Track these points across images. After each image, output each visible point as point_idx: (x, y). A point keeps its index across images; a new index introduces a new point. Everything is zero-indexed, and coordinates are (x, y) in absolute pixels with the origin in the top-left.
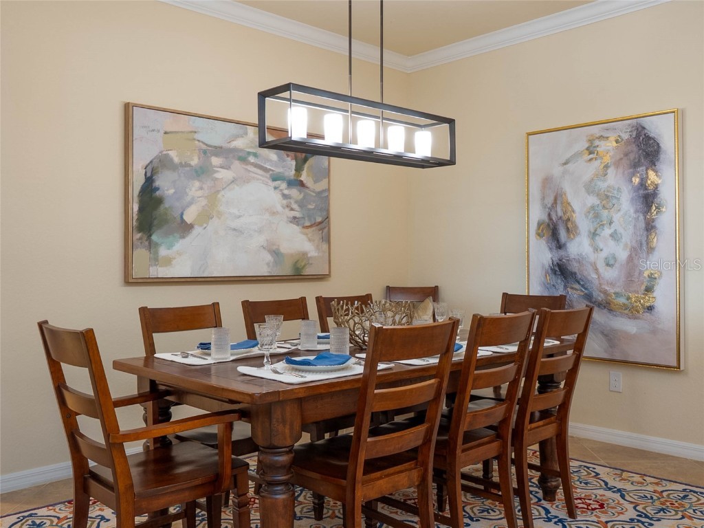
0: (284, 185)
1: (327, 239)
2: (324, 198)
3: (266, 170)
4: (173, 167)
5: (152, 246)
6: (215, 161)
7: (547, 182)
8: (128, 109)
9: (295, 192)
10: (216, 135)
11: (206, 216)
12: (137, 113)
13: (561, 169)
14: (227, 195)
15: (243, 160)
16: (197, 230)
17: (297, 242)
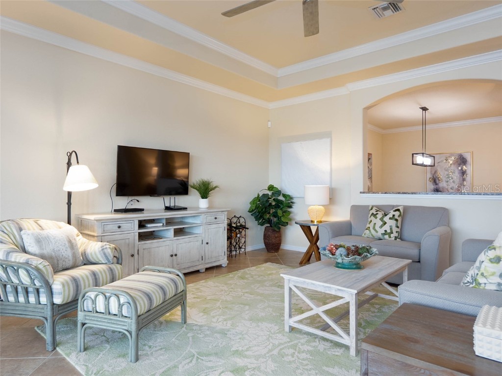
2: (371, 170)
13: (437, 164)
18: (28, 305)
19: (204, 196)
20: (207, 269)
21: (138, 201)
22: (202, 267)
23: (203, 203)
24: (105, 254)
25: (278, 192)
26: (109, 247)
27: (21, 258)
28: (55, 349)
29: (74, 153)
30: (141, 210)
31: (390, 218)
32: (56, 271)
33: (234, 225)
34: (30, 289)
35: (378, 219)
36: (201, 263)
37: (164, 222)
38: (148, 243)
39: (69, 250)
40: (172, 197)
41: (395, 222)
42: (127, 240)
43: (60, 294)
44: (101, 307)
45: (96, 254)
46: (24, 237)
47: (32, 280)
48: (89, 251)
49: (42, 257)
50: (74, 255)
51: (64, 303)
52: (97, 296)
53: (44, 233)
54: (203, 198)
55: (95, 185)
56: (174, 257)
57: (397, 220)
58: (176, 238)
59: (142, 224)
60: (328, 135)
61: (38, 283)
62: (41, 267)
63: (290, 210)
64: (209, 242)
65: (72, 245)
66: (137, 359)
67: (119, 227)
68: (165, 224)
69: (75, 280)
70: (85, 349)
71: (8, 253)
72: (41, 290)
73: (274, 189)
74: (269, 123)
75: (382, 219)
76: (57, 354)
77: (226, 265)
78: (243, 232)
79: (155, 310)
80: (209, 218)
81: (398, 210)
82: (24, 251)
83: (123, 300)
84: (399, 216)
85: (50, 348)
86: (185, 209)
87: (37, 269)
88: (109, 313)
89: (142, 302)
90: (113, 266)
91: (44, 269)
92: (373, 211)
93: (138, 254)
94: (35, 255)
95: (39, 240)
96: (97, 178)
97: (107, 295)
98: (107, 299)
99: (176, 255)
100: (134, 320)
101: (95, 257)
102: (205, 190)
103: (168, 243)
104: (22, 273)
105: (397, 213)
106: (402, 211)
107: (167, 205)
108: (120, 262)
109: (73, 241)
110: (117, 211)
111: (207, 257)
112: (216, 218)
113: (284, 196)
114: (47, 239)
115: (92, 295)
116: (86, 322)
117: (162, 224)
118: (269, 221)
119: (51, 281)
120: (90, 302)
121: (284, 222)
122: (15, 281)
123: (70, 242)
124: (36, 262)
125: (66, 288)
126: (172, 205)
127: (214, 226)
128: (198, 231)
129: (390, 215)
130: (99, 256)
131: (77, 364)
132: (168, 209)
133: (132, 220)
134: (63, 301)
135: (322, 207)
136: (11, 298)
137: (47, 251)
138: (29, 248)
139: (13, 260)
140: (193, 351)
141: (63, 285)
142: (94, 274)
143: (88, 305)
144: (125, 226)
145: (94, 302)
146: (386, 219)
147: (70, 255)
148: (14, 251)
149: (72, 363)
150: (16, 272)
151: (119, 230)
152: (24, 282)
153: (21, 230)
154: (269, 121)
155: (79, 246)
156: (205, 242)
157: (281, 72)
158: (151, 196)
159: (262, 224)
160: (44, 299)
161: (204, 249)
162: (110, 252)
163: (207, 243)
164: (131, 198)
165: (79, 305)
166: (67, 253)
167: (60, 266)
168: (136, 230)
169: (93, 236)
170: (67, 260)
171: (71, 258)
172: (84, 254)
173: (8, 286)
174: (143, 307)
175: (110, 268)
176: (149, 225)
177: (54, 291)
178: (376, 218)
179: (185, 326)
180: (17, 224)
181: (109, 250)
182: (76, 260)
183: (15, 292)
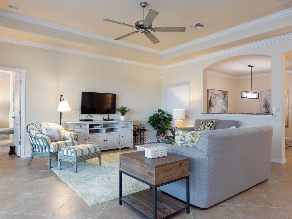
0: (223, 99)
1: (227, 107)
2: (227, 101)
3: (221, 97)
4: (212, 97)
5: (210, 109)
6: (216, 96)
7: (265, 99)
8: (208, 90)
9: (224, 100)
10: (216, 92)
11: (215, 104)
12: (209, 90)
13: (267, 97)
14: (217, 101)
15: (219, 96)
16: (214, 106)
17: (224, 108)
18: (42, 153)
19: (123, 114)
20: (122, 149)
21: (91, 116)
22: (120, 147)
23: (122, 118)
24: (71, 136)
25: (163, 113)
26: (73, 134)
27: (40, 135)
28: (51, 169)
29: (62, 96)
30: (92, 120)
31: (208, 126)
32: (52, 141)
33: (140, 129)
34: (43, 147)
35: (203, 126)
36: (119, 145)
37: (102, 126)
38: (93, 135)
39: (58, 134)
40: (107, 115)
41: (210, 128)
42: (84, 133)
43: (52, 148)
44: (65, 154)
45: (68, 136)
46: (42, 128)
47: (44, 143)
48: (65, 135)
49: (48, 136)
50: (60, 136)
51: (54, 152)
52: (64, 149)
53: (49, 127)
54: (122, 115)
55: (70, 109)
56: (106, 142)
57: (211, 127)
58: (106, 133)
59: (91, 126)
60: (188, 83)
61: (45, 145)
62: (46, 138)
63: (170, 122)
64: (123, 136)
65: (59, 132)
66: (77, 172)
67: (81, 127)
68: (102, 127)
69: (58, 145)
70: (60, 169)
71: (36, 134)
72: (47, 147)
73: (161, 111)
74: (162, 77)
75: (204, 126)
76: (52, 170)
77: (132, 147)
78: (145, 133)
79: (85, 156)
80: (123, 124)
81: (212, 122)
82: (42, 133)
83: (72, 151)
84: (212, 125)
85: (49, 168)
86: (113, 120)
87: (45, 140)
88: (68, 156)
89: (79, 152)
90: (74, 141)
91: (47, 140)
92: (201, 122)
93: (89, 139)
94: (45, 135)
95: (47, 130)
96: (71, 106)
97: (68, 149)
98: (67, 150)
99: (106, 141)
100: (75, 158)
101: (67, 137)
102: (123, 111)
103: (103, 135)
104: (40, 140)
105: (212, 123)
106: (214, 122)
107: (105, 118)
108: (77, 140)
109: (60, 131)
110: (81, 120)
111: (122, 143)
112: (127, 125)
113: (168, 115)
114: (50, 129)
115: (63, 149)
116: (61, 159)
117: (101, 127)
118: (159, 128)
119: (50, 144)
120: (62, 151)
121: (166, 128)
122: (38, 144)
123: (58, 131)
124: (45, 137)
125: (55, 147)
126: (107, 118)
127: (126, 128)
128: (118, 130)
129: (208, 124)
130: (69, 137)
131: (56, 172)
132: (105, 120)
133: (86, 124)
134: (53, 151)
135: (181, 120)
136: (37, 151)
137: (50, 134)
138: (43, 133)
139: (38, 136)
140: (97, 172)
141: (54, 145)
142: (66, 143)
143: (61, 153)
144: (83, 127)
145: (63, 151)
146: (206, 126)
147: (58, 136)
148: (38, 133)
149: (55, 172)
150: (38, 140)
151: (80, 128)
152: (41, 144)
153: (41, 126)
154: (162, 76)
155: (62, 133)
156: (121, 136)
157: (163, 52)
158: (97, 114)
159: (155, 129)
160: (47, 151)
161: (120, 139)
162: (73, 136)
163: (122, 136)
164: (88, 115)
165: (59, 152)
166: (57, 135)
167: (54, 140)
168: (88, 129)
169: (70, 130)
170: (57, 138)
171: (58, 137)
172: (64, 136)
173: (36, 146)
174: (79, 154)
175: (72, 142)
176: (95, 127)
177: (51, 147)
178: (201, 126)
179: (100, 166)
180: (40, 124)
181: (73, 135)
182: (60, 139)
183: (38, 148)
